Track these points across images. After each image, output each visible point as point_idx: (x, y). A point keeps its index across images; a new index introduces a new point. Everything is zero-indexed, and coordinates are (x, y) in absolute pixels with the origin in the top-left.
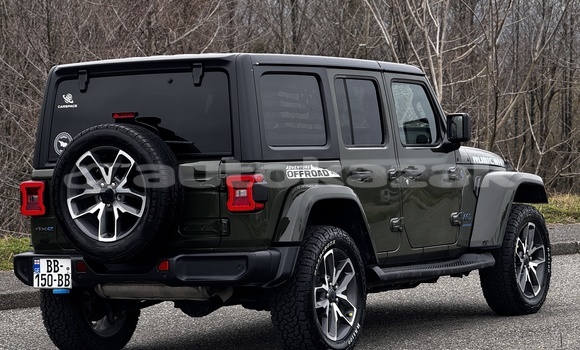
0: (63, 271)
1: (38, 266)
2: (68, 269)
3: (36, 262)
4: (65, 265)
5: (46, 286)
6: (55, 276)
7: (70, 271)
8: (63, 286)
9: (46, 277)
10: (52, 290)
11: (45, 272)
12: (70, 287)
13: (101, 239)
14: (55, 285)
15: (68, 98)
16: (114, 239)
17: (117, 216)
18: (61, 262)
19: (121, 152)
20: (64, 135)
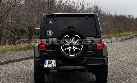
0: (53, 63)
1: (46, 62)
2: (54, 63)
3: (45, 61)
4: (54, 62)
5: (48, 67)
6: (51, 64)
7: (55, 63)
8: (53, 67)
9: (48, 65)
10: (50, 68)
11: (48, 64)
12: (55, 67)
13: (70, 55)
14: (51, 67)
15: (51, 22)
16: (74, 55)
17: (74, 50)
18: (52, 61)
19: (76, 35)
20: (50, 31)
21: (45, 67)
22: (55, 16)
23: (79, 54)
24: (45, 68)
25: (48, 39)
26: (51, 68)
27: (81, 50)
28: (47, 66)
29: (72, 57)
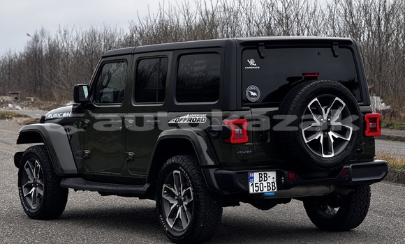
0: (270, 180)
1: (253, 178)
2: (273, 178)
3: (251, 175)
4: (272, 176)
5: (259, 191)
6: (265, 184)
7: (275, 180)
9: (258, 185)
10: (264, 193)
16: (333, 155)
21: (251, 191)
22: (262, 45)
23: (345, 152)
24: (252, 194)
25: (248, 110)
26: (266, 194)
27: (349, 139)
28: (257, 188)
29: (329, 161)
